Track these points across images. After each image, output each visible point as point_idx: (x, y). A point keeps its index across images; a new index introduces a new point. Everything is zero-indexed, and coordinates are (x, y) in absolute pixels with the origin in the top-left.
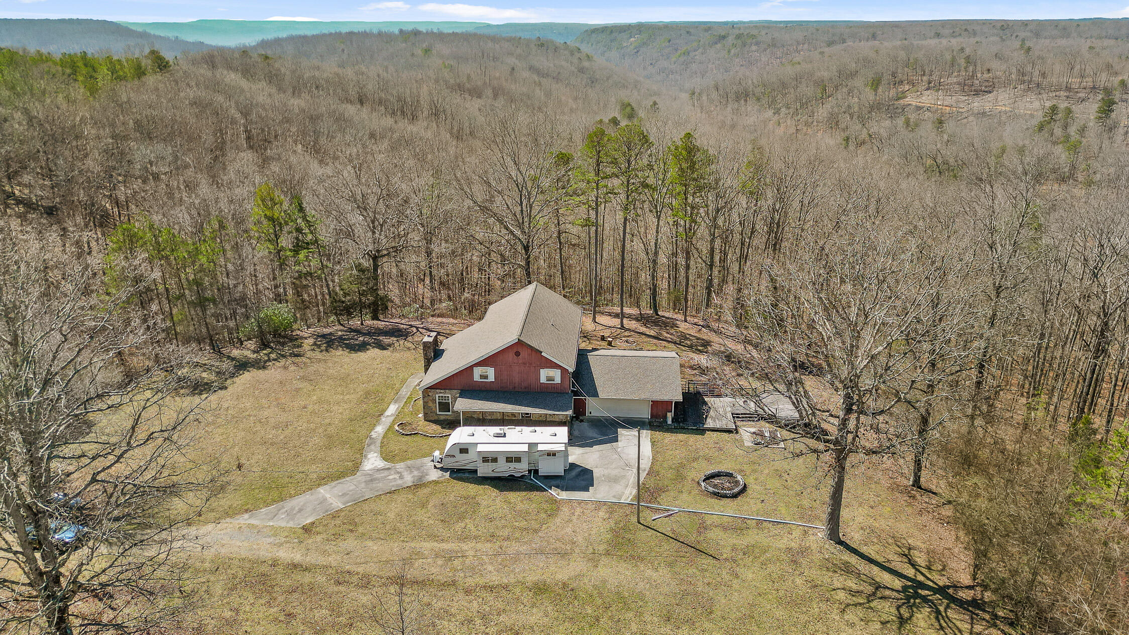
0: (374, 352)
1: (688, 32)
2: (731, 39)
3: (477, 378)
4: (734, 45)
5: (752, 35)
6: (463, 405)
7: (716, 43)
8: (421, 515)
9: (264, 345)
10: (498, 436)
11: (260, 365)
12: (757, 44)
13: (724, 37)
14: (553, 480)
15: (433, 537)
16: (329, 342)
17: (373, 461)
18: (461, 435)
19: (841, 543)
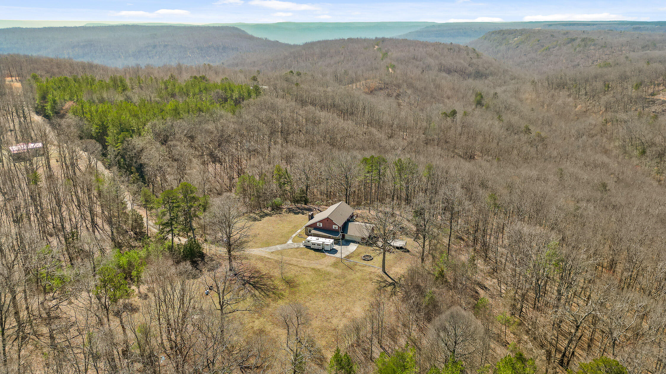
0: (300, 215)
1: (552, 35)
2: (578, 41)
3: (318, 225)
4: (579, 46)
5: (592, 39)
6: (313, 231)
7: (568, 43)
8: (296, 254)
9: (273, 209)
10: (317, 239)
11: (270, 215)
12: (594, 45)
13: (573, 40)
14: (327, 251)
15: (297, 258)
16: (290, 210)
17: (290, 242)
18: (309, 238)
19: (385, 273)
